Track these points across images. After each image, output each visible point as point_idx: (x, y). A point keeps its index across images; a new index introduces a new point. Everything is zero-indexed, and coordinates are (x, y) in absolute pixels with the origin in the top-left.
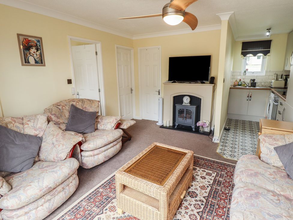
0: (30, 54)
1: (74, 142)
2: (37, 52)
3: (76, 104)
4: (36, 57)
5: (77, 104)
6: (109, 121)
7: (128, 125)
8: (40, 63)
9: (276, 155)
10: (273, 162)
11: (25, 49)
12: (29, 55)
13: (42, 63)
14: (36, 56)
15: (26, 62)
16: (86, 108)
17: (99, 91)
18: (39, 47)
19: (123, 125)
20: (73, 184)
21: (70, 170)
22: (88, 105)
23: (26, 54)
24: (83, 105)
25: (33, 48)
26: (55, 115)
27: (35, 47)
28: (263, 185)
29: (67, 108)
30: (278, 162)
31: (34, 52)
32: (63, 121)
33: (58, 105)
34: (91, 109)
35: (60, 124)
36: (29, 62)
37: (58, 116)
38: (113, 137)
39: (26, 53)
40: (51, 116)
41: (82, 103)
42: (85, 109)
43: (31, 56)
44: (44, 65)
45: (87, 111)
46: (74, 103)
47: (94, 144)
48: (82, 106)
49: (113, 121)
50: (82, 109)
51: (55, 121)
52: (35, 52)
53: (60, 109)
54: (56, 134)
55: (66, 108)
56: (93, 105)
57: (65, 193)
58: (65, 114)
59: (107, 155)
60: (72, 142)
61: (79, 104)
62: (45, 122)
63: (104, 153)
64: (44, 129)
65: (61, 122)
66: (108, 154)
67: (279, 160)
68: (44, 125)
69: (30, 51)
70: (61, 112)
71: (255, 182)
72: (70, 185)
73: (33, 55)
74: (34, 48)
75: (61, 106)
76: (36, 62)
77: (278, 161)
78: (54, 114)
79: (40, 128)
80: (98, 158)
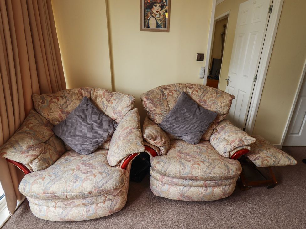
0: (151, 14)
1: (129, 150)
2: (161, 10)
3: (193, 92)
4: (158, 19)
5: (195, 92)
6: (227, 138)
7: (265, 162)
8: (162, 28)
11: (147, 7)
12: (150, 16)
13: (165, 27)
14: (159, 16)
15: (145, 25)
16: (205, 102)
17: (255, 80)
18: (165, 3)
19: (257, 156)
20: (105, 205)
21: (94, 189)
22: (211, 99)
23: (147, 15)
24: (202, 96)
25: (156, 6)
26: (152, 101)
27: (160, 3)
29: (176, 95)
31: (157, 12)
32: (161, 112)
33: (164, 89)
34: (212, 107)
35: (156, 115)
36: (148, 26)
37: (155, 104)
38: (205, 172)
39: (147, 12)
40: (146, 101)
41: (203, 93)
42: (203, 103)
43: (153, 16)
44: (168, 31)
45: (205, 107)
46: (190, 91)
47: (163, 167)
48: (200, 98)
49: (233, 141)
50: (198, 102)
51: (150, 109)
52: (159, 11)
53: (164, 94)
54: (126, 127)
55: (173, 96)
56: (219, 101)
57: (88, 211)
58: (169, 103)
59: (186, 195)
60: (127, 149)
61: (198, 94)
62: (128, 107)
63: (182, 188)
64: (122, 115)
65: (157, 112)
66: (189, 194)
68: (125, 110)
69: (152, 9)
70: (162, 99)
72: (99, 205)
73: (156, 15)
74: (158, 5)
75: (168, 91)
76: (158, 26)
78: (150, 99)
79: (120, 112)
80: (168, 191)
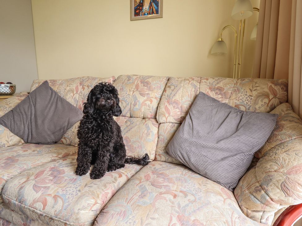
9: (5, 130)
10: (5, 142)
28: (36, 163)
30: (12, 138)
67: (12, 134)
71: (25, 167)
77: (11, 136)
